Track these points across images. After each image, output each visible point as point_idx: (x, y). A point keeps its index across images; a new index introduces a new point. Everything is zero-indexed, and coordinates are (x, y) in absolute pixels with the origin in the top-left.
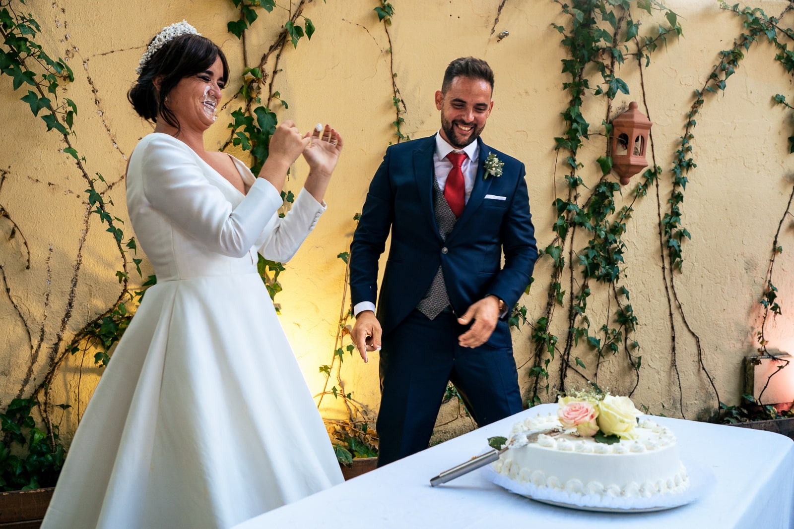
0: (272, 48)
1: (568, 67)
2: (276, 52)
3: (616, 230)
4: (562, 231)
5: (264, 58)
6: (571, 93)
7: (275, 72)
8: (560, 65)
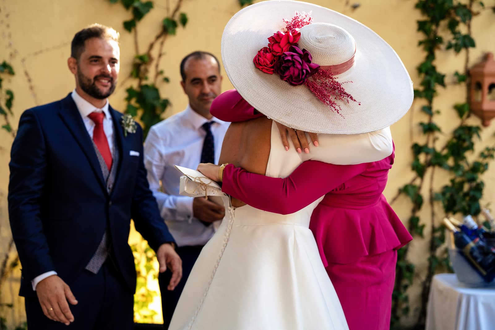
0: (158, 37)
1: (422, 26)
2: (161, 40)
3: (478, 168)
4: (420, 170)
5: (151, 46)
6: (425, 49)
7: (160, 55)
8: (415, 26)
